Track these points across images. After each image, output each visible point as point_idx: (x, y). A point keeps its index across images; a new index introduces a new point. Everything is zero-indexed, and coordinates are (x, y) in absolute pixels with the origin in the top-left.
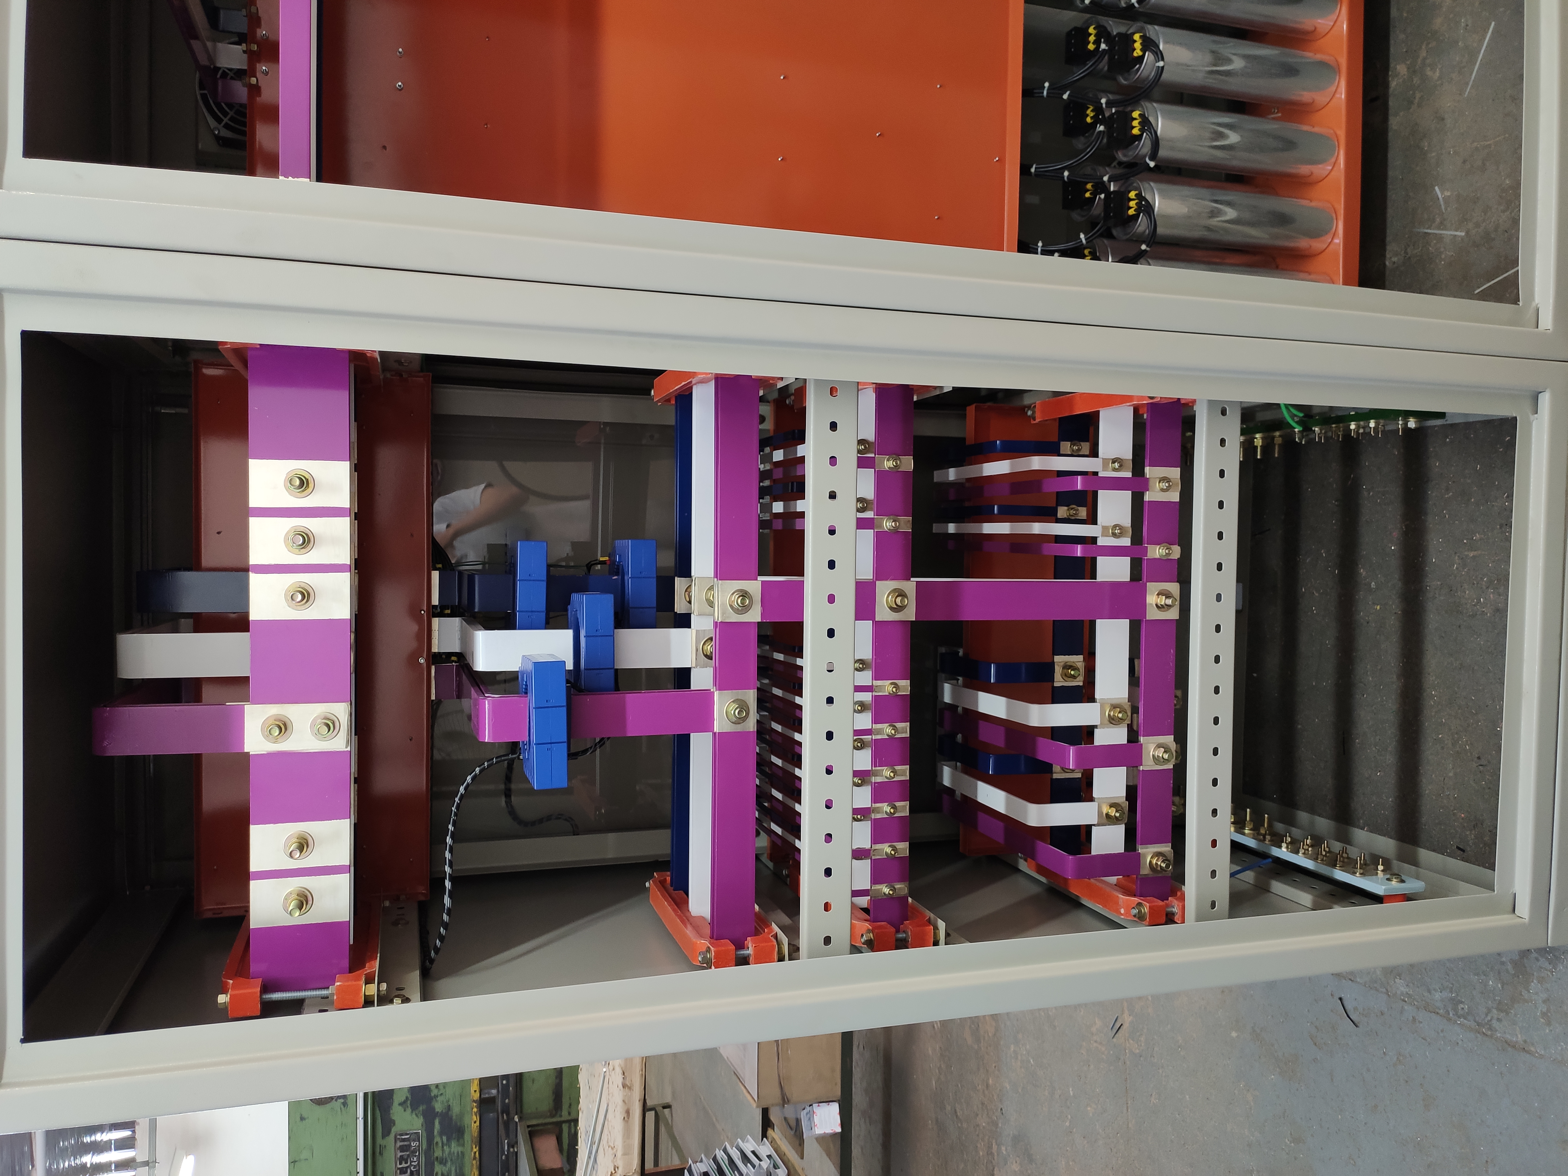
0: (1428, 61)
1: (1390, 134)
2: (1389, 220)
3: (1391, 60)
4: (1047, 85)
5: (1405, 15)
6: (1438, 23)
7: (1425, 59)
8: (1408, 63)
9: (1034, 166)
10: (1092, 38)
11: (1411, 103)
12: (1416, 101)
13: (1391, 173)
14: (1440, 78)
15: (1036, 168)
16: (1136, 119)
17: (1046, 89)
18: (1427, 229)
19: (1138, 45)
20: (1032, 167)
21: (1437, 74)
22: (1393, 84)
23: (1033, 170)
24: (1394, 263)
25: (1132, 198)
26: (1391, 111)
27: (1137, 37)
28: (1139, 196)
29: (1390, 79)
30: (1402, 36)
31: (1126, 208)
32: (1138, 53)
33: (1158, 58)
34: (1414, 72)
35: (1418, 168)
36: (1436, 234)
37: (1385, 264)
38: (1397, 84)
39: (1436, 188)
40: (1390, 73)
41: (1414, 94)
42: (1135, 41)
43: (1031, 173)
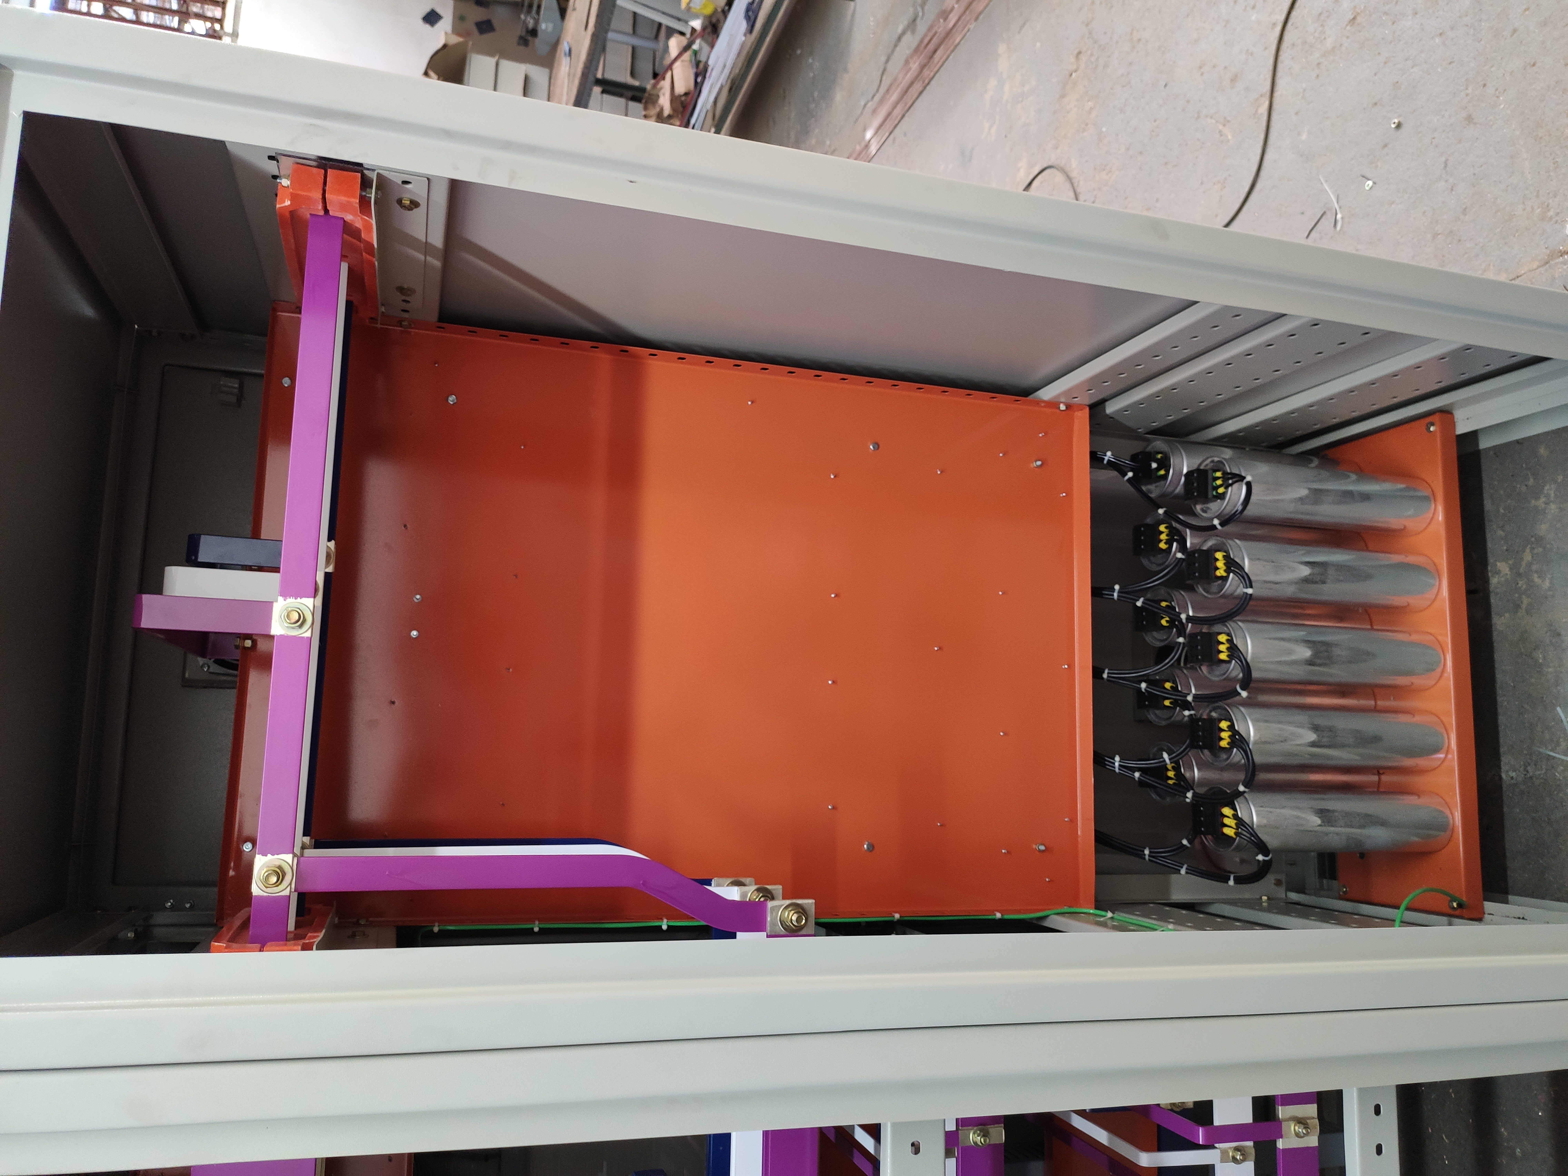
0: (1534, 567)
1: (1495, 634)
2: (1501, 728)
3: (1489, 555)
4: (1117, 587)
5: (1502, 511)
6: (1543, 529)
7: (1529, 565)
8: (1511, 562)
9: (1106, 671)
10: (1163, 537)
11: (1517, 607)
12: (1524, 606)
13: (1499, 677)
14: (1550, 589)
15: (1108, 673)
16: (1223, 643)
17: (1116, 591)
18: (1551, 751)
19: (1220, 564)
20: (1104, 672)
21: (1547, 584)
22: (1494, 581)
23: (1105, 676)
24: (1512, 778)
25: (1222, 728)
26: (1494, 610)
27: (1219, 555)
28: (1231, 728)
29: (1490, 574)
30: (1500, 533)
31: (1217, 738)
32: (1221, 573)
33: (1246, 584)
34: (1519, 575)
35: (1533, 680)
36: (1563, 760)
37: (1501, 778)
38: (1498, 583)
39: (1558, 709)
40: (1489, 568)
41: (1520, 598)
42: (1218, 560)
43: (1103, 678)
